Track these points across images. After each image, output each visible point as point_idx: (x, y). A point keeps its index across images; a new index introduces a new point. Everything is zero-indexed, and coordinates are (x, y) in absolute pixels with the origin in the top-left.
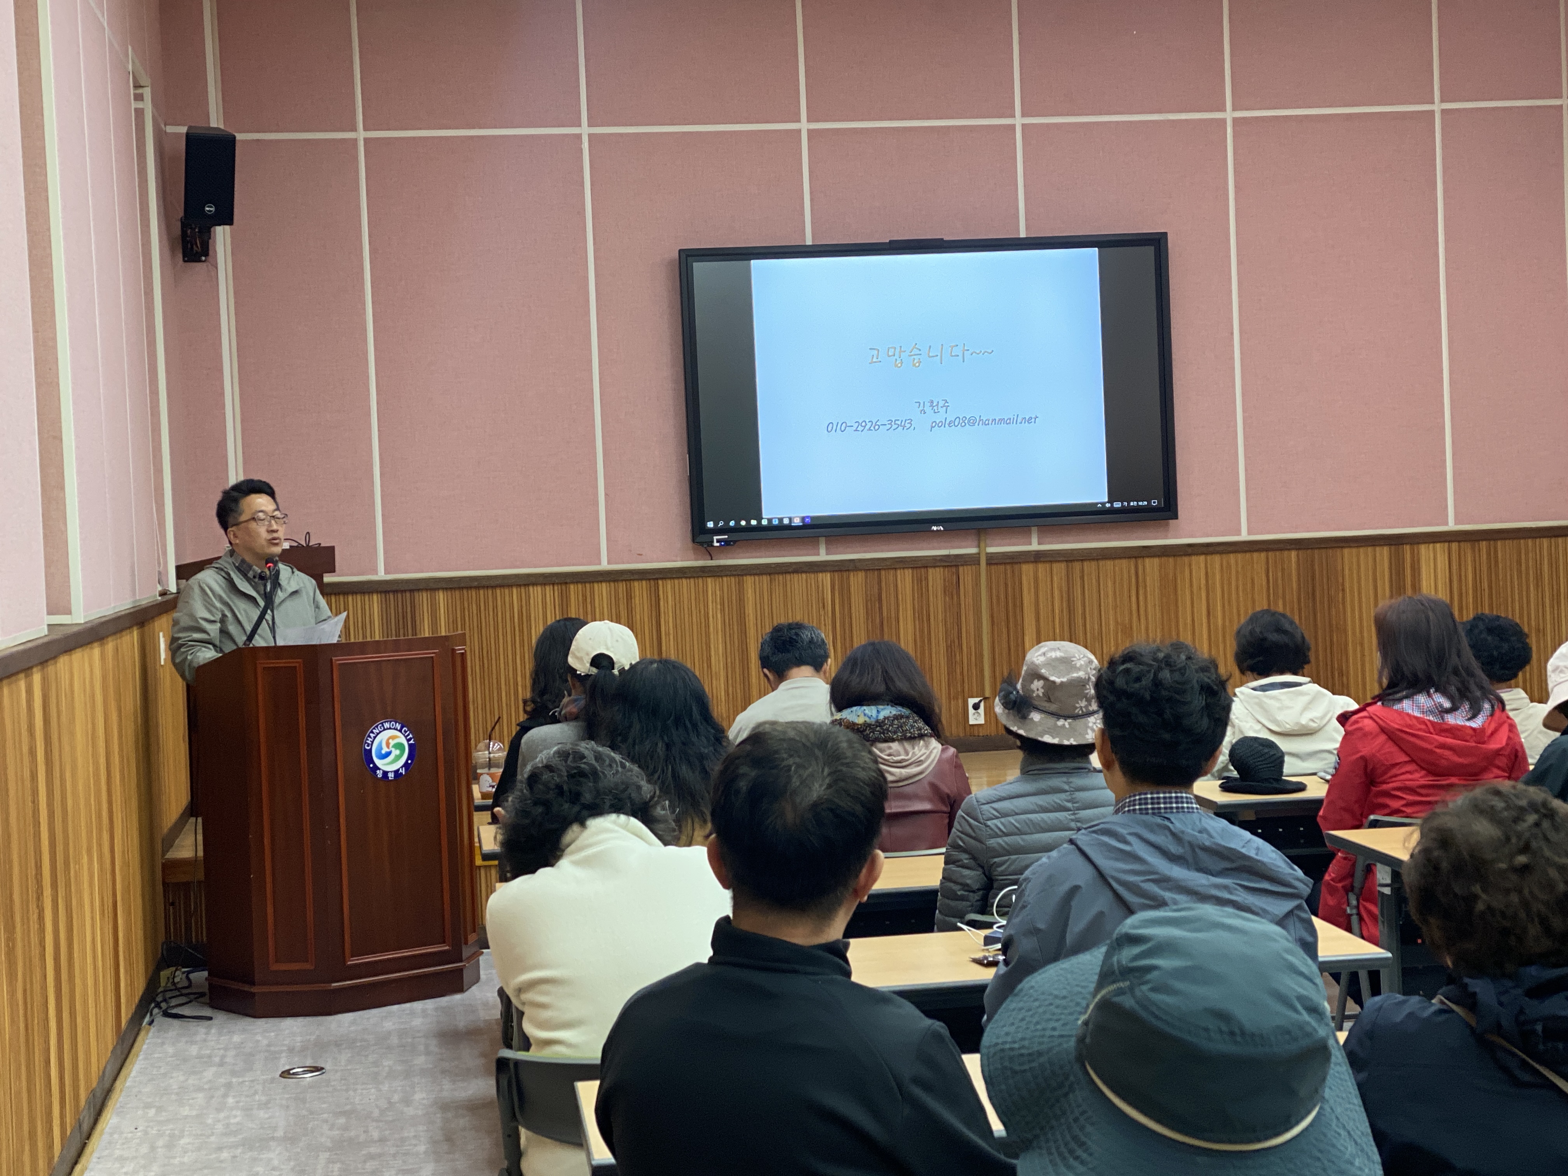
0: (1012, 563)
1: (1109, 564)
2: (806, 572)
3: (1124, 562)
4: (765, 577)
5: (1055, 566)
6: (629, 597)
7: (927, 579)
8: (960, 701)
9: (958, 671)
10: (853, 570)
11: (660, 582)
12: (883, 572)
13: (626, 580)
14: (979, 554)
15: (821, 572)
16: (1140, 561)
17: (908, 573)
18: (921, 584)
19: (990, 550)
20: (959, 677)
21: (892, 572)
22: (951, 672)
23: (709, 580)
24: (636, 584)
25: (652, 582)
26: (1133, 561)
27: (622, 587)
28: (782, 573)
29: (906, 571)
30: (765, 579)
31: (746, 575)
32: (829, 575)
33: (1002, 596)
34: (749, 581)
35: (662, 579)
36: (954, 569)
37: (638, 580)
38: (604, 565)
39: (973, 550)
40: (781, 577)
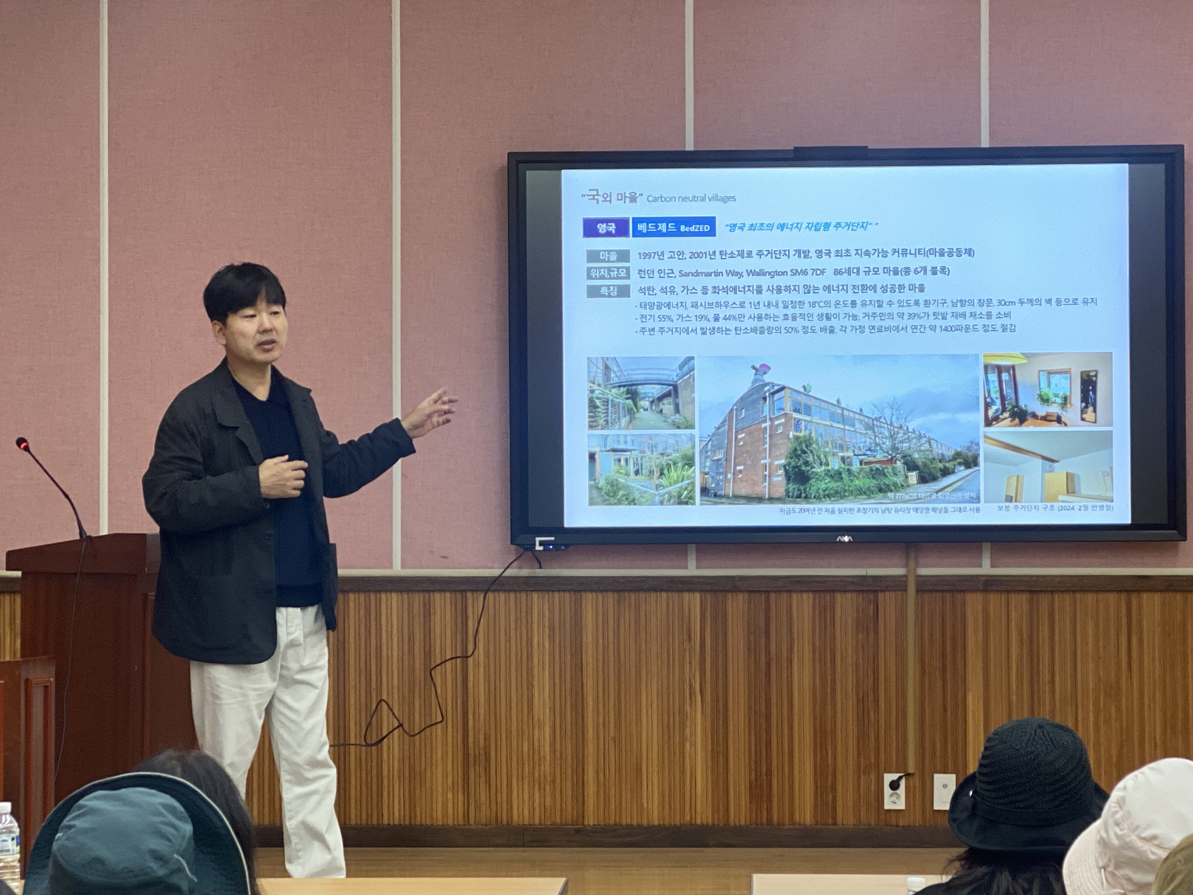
0: (952, 591)
1: (1090, 597)
2: (667, 591)
3: (1112, 597)
4: (611, 595)
5: (1014, 598)
6: (428, 614)
7: (833, 607)
8: (873, 777)
9: (872, 736)
10: (732, 591)
11: (469, 595)
12: (773, 596)
13: (423, 591)
14: (906, 576)
15: (689, 591)
16: (1134, 597)
17: (807, 599)
18: (824, 615)
19: (924, 571)
20: (872, 744)
21: (785, 595)
22: (862, 736)
23: (535, 595)
24: (437, 596)
25: (459, 595)
26: (1123, 596)
27: (418, 599)
28: (635, 591)
29: (805, 595)
30: (611, 597)
31: (585, 591)
32: (698, 595)
33: (938, 636)
34: (589, 598)
35: (472, 591)
36: (872, 596)
37: (440, 591)
38: (397, 570)
39: (899, 571)
40: (633, 595)
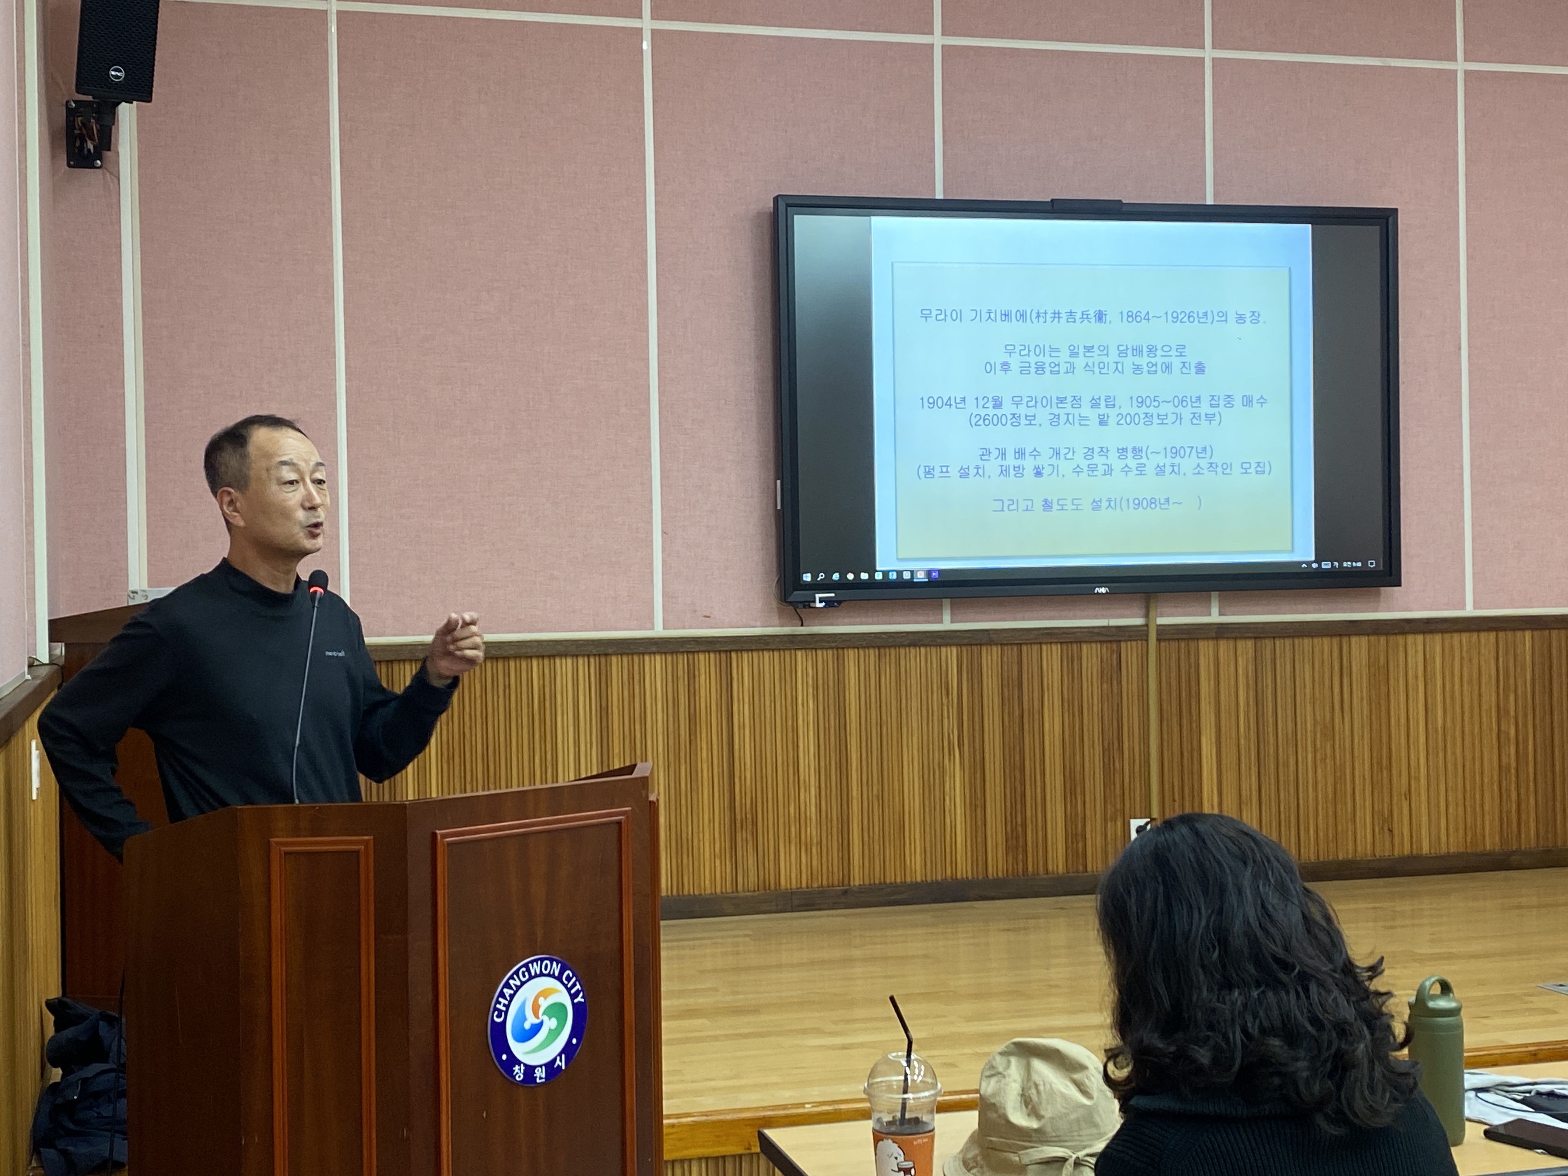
0: (1187, 639)
1: (1307, 643)
2: (925, 646)
3: (1326, 641)
4: (872, 651)
5: (1241, 644)
6: (692, 676)
7: (1080, 659)
8: (1119, 823)
9: (1118, 781)
10: (986, 644)
11: (734, 655)
12: (1024, 648)
13: (688, 652)
14: (1147, 625)
15: (946, 645)
16: (1345, 640)
17: (1056, 649)
18: (1072, 666)
19: (1162, 621)
20: (1118, 791)
21: (1035, 648)
22: (1108, 783)
23: (799, 653)
24: (701, 656)
25: (723, 656)
26: (1336, 640)
27: (682, 661)
28: (895, 646)
29: (1054, 647)
30: (873, 653)
31: (848, 648)
32: (954, 649)
33: (1174, 683)
34: (851, 655)
35: (737, 651)
36: (1115, 646)
37: (704, 652)
38: (659, 631)
39: (1139, 621)
40: (893, 651)
